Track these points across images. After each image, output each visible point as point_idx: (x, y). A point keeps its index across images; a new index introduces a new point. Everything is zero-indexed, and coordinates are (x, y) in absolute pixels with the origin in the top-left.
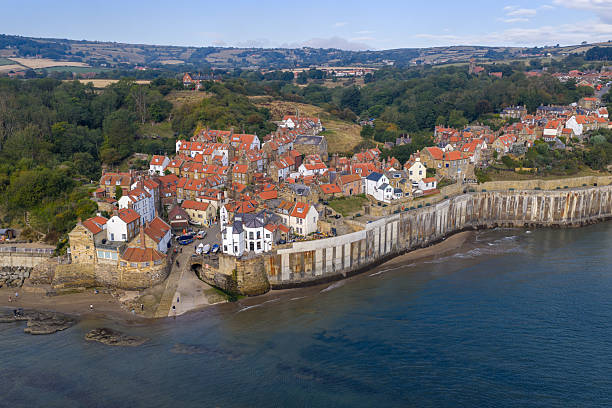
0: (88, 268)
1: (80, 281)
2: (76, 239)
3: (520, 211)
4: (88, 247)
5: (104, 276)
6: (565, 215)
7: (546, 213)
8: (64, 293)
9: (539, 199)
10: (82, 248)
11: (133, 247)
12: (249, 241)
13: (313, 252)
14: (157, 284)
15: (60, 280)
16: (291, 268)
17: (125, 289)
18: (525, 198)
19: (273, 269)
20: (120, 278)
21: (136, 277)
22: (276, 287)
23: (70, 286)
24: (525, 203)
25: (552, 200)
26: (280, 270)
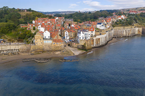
0: (41, 46)
1: (39, 51)
2: (37, 37)
3: (122, 34)
4: (41, 40)
5: (47, 48)
6: (130, 34)
7: (127, 33)
8: (36, 54)
9: (125, 30)
10: (39, 40)
11: (55, 39)
12: (85, 36)
13: (100, 38)
14: (63, 49)
15: (33, 50)
16: (96, 43)
17: (55, 51)
18: (123, 30)
19: (92, 43)
20: (53, 48)
21: (58, 47)
22: (93, 48)
23: (36, 52)
24: (123, 32)
25: (128, 31)
26: (94, 43)
